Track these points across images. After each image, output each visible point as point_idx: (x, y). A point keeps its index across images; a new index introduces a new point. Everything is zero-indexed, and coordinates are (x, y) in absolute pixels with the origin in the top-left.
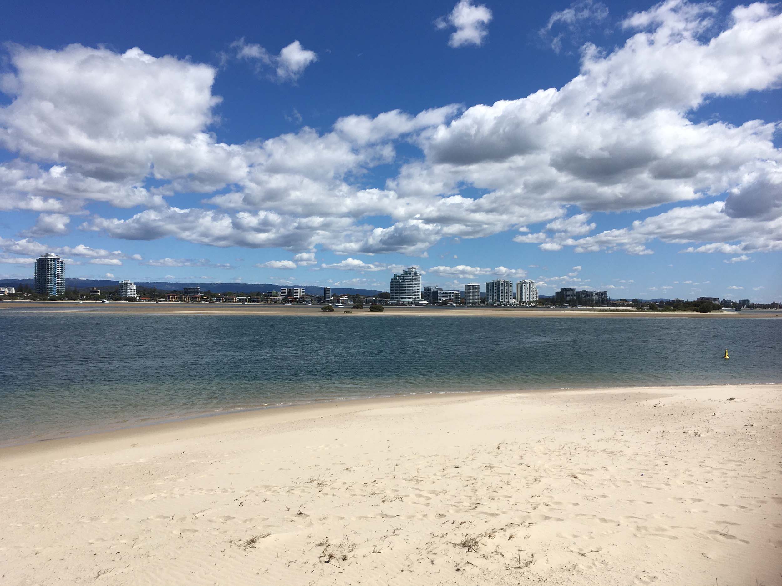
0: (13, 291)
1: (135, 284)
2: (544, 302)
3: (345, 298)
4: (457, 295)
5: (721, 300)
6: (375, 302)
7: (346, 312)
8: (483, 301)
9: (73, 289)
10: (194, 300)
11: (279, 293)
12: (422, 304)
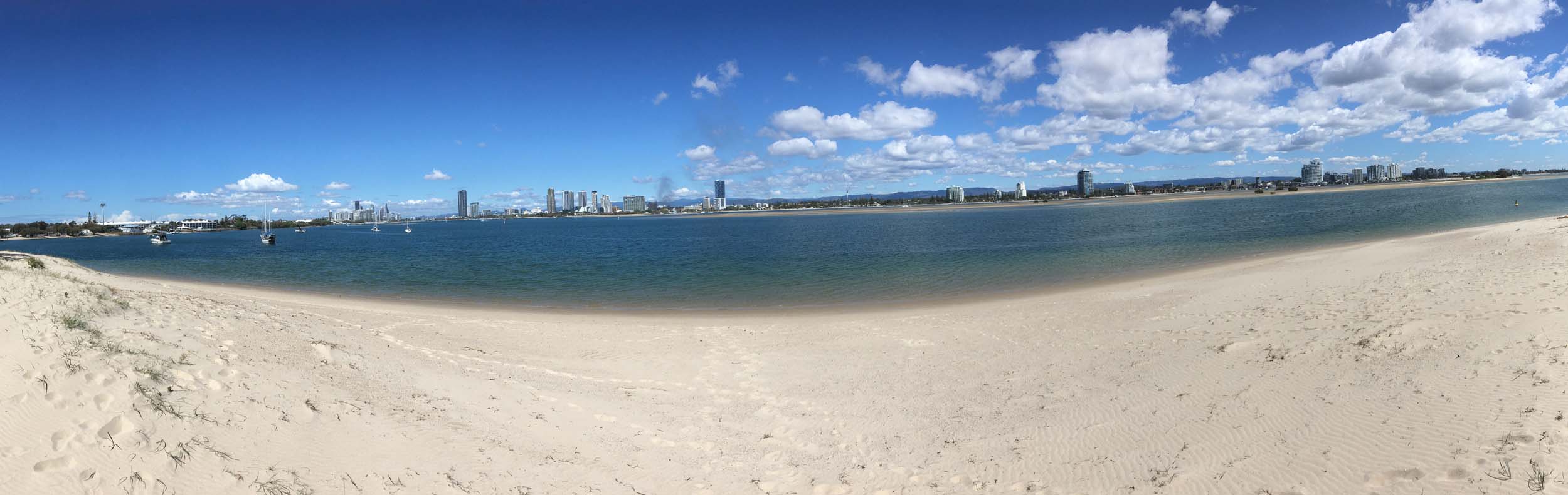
0: (1067, 193)
1: (1133, 184)
2: (1406, 177)
3: (1269, 184)
4: (1347, 177)
5: (1511, 170)
6: (1291, 185)
7: (1272, 193)
8: (1365, 179)
9: (1098, 189)
10: (1170, 192)
11: (1226, 183)
12: (1324, 185)
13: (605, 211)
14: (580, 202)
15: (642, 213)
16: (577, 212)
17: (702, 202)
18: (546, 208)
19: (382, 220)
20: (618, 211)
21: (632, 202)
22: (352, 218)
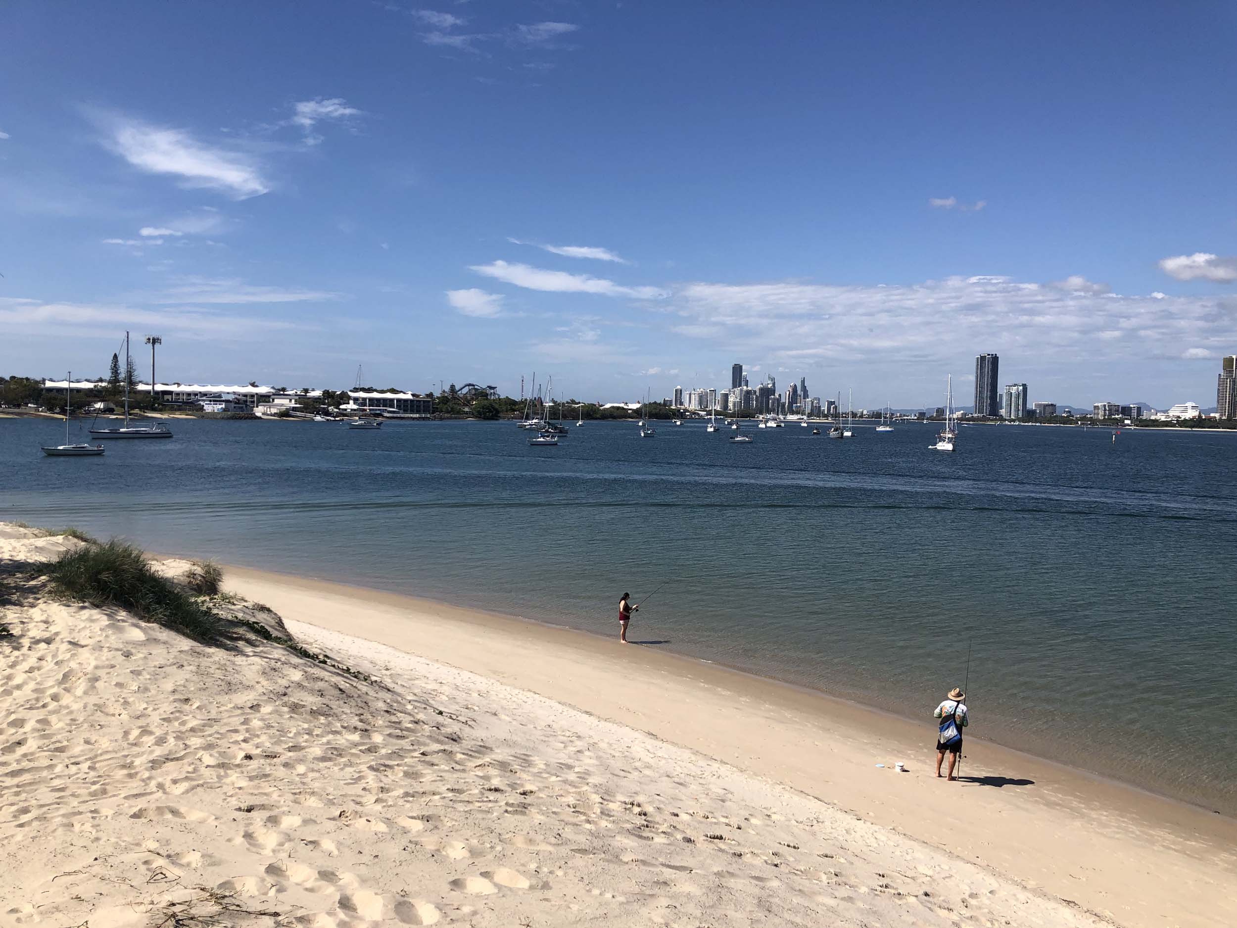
18: (1214, 405)
22: (725, 406)
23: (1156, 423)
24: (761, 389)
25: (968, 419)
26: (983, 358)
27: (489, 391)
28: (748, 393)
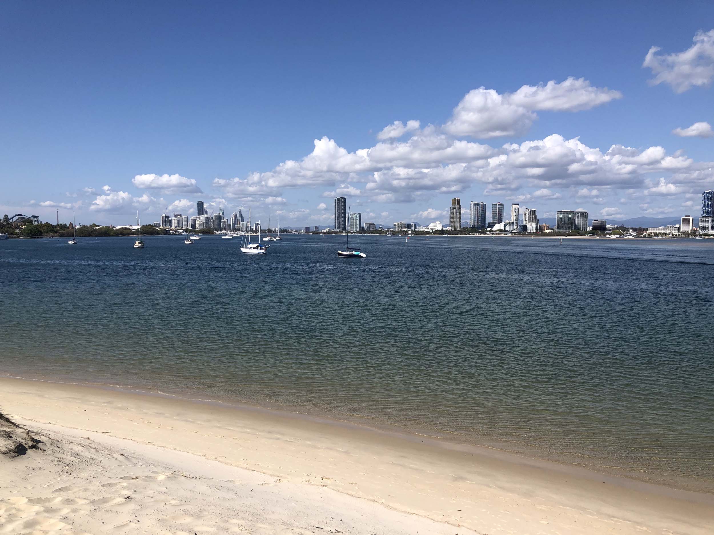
13: (529, 231)
14: (494, 218)
15: (583, 234)
16: (491, 231)
17: (679, 222)
18: (448, 223)
19: (235, 229)
20: (547, 231)
21: (570, 219)
22: (193, 225)
23: (423, 232)
24: (216, 216)
25: (332, 233)
26: (338, 199)
27: (33, 219)
28: (207, 218)
